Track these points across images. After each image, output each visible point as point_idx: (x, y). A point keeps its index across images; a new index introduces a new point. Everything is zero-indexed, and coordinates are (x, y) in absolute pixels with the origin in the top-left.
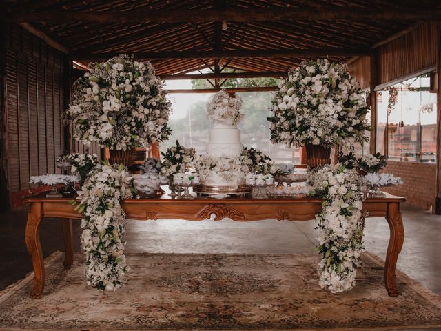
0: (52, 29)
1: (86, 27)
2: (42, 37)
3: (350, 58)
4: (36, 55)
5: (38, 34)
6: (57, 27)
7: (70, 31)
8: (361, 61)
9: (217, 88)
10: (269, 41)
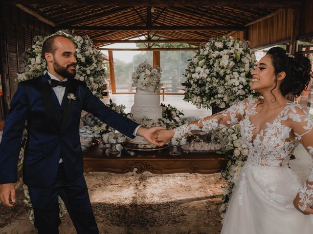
0: (41, 9)
1: (64, 9)
2: (35, 15)
3: (230, 32)
4: (31, 27)
5: (31, 12)
6: (44, 9)
7: (54, 12)
8: (236, 34)
9: (149, 48)
10: (181, 20)
